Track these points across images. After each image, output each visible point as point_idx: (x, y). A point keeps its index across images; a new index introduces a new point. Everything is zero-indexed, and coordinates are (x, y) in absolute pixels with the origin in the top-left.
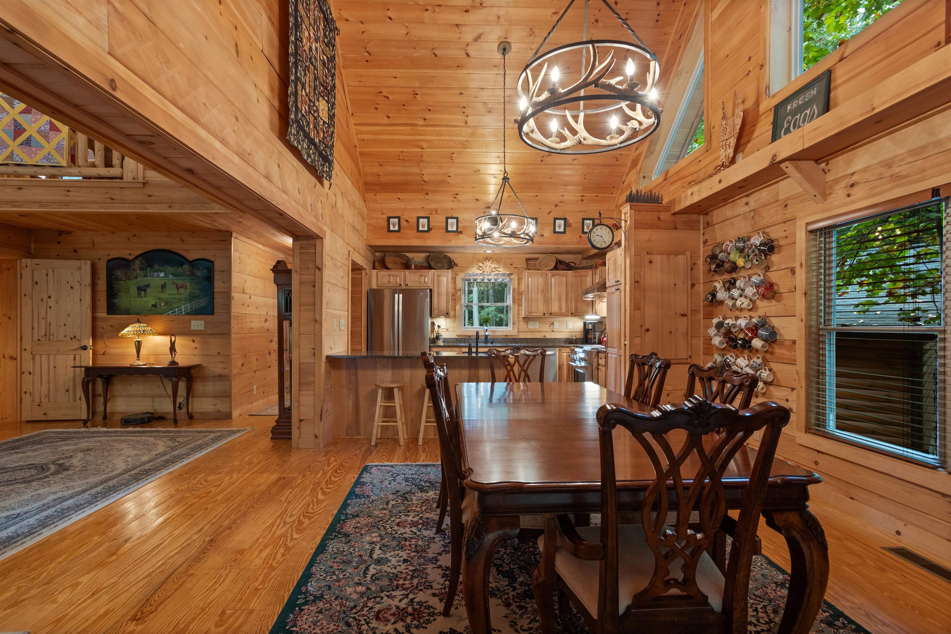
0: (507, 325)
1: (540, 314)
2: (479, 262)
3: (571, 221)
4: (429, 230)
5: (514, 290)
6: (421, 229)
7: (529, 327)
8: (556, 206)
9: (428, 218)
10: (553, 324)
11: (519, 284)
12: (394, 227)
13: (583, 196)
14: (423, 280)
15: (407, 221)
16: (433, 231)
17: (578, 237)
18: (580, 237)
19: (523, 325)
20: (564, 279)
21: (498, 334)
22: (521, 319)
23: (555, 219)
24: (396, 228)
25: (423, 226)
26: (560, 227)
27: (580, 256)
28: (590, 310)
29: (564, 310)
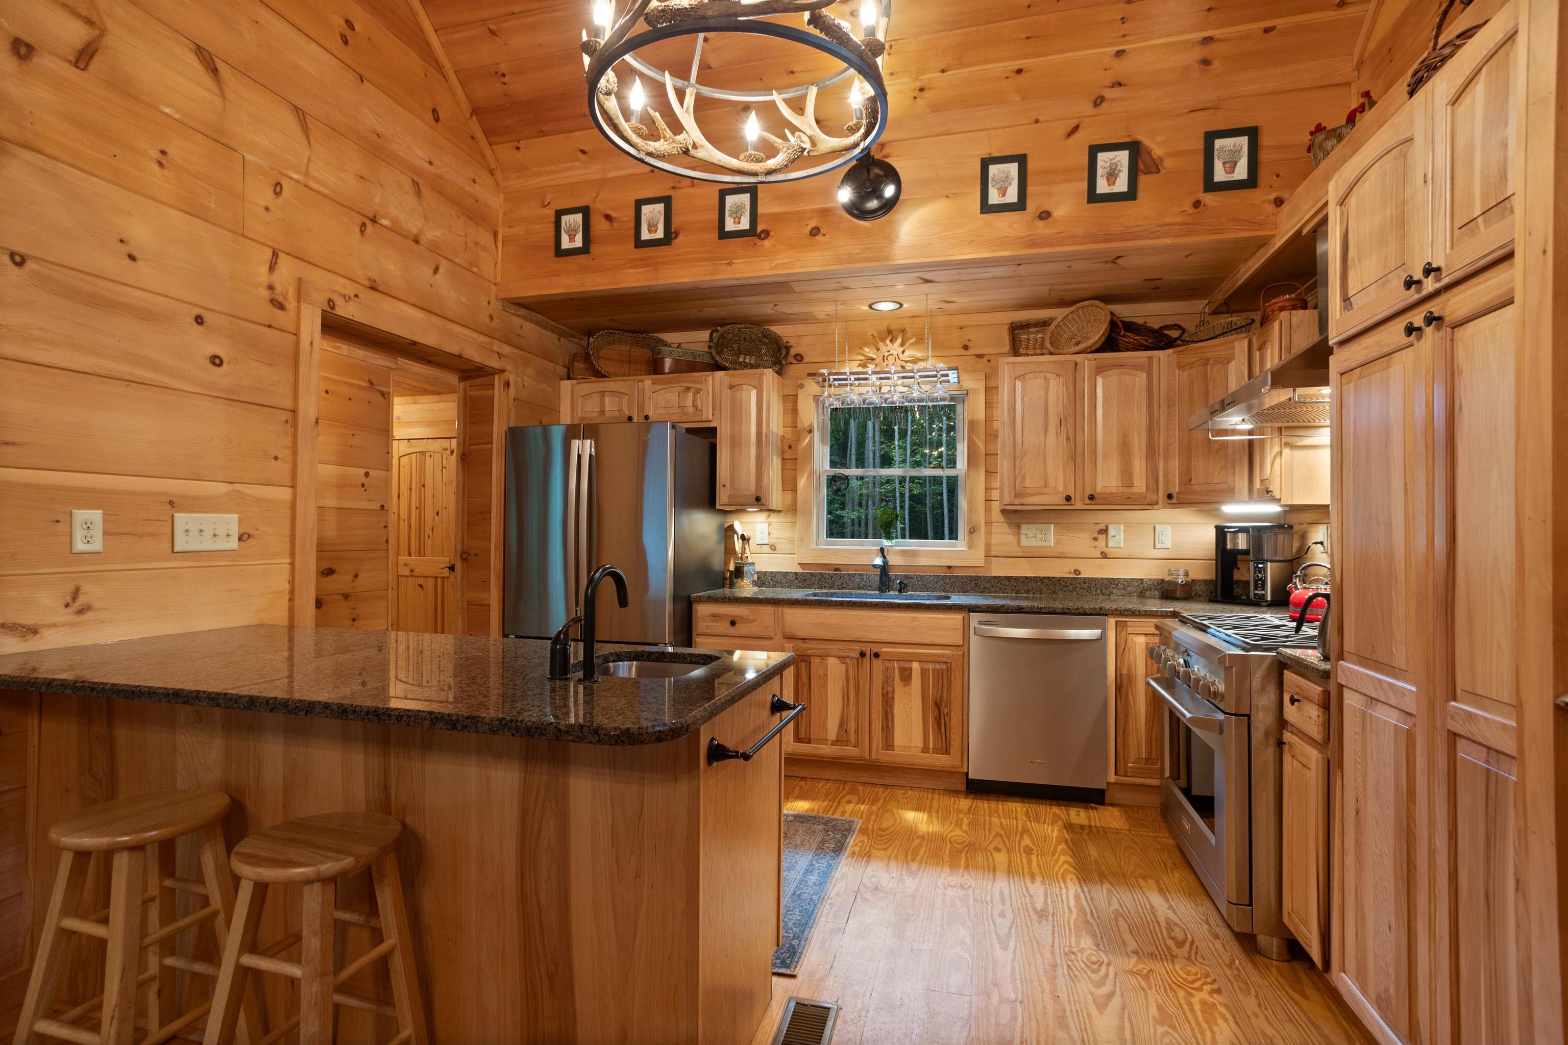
0: (953, 535)
1: (1054, 499)
2: (867, 344)
3: (1157, 151)
4: (670, 236)
5: (972, 425)
6: (645, 235)
7: (1025, 542)
8: (1099, 101)
9: (667, 201)
10: (1105, 531)
11: (989, 405)
12: (572, 239)
13: (1207, 40)
14: (689, 403)
15: (608, 217)
16: (681, 239)
17: (1188, 206)
18: (1197, 204)
19: (1002, 535)
20: (1141, 378)
21: (923, 561)
22: (996, 515)
23: (1094, 150)
24: (578, 242)
25: (652, 228)
26: (1112, 176)
27: (1200, 305)
28: (1241, 482)
29: (1140, 484)
